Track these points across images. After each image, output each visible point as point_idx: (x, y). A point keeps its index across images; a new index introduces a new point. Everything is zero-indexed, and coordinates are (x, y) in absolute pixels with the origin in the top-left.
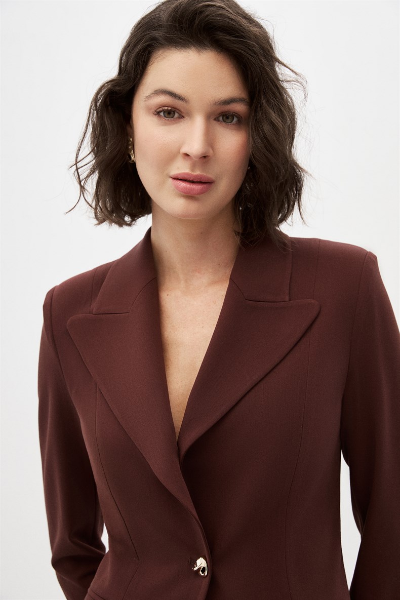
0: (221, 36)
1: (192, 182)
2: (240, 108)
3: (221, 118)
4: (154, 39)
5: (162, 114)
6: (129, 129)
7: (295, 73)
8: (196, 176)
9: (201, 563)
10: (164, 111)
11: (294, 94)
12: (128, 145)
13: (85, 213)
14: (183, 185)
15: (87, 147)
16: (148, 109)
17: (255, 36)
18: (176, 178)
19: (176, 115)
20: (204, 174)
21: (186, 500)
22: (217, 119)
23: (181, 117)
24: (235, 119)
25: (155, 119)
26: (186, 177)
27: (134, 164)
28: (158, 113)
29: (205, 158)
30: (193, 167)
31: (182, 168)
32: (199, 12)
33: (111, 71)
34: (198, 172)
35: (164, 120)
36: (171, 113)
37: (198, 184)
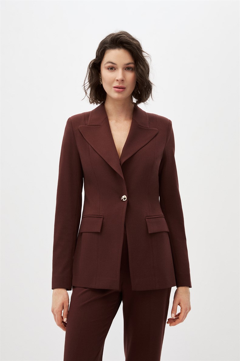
0: (125, 45)
1: (120, 88)
2: (132, 65)
3: (127, 69)
4: (106, 47)
5: (109, 69)
6: (100, 74)
7: (148, 54)
8: (120, 86)
9: (124, 196)
10: (110, 68)
12: (99, 79)
14: (117, 89)
16: (105, 68)
17: (135, 44)
18: (115, 87)
19: (114, 69)
20: (123, 85)
21: (123, 178)
22: (125, 69)
23: (115, 69)
24: (131, 69)
25: (107, 70)
26: (118, 87)
27: (102, 85)
28: (108, 69)
29: (123, 81)
30: (120, 83)
31: (116, 84)
32: (119, 38)
33: (94, 57)
34: (121, 85)
35: (110, 71)
36: (112, 68)
37: (121, 89)
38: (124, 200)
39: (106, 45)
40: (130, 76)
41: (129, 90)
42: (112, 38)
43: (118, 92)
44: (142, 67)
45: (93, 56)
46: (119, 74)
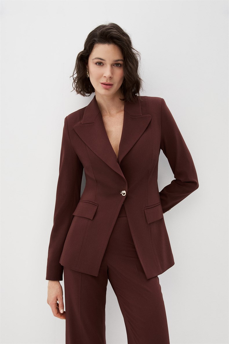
0: (116, 40)
1: (107, 85)
2: (121, 62)
3: (115, 65)
4: (95, 41)
5: (97, 64)
6: (87, 67)
7: (137, 51)
8: (108, 83)
10: (98, 63)
12: (87, 72)
16: (93, 62)
18: (102, 84)
19: (102, 64)
20: (110, 82)
23: (103, 65)
24: (119, 65)
25: (95, 65)
26: (105, 83)
29: (111, 78)
30: (107, 80)
31: (104, 80)
32: (109, 33)
35: (98, 66)
36: (100, 63)
40: (119, 73)
41: (117, 86)
42: (102, 31)
43: (106, 89)
44: (131, 64)
46: (107, 71)
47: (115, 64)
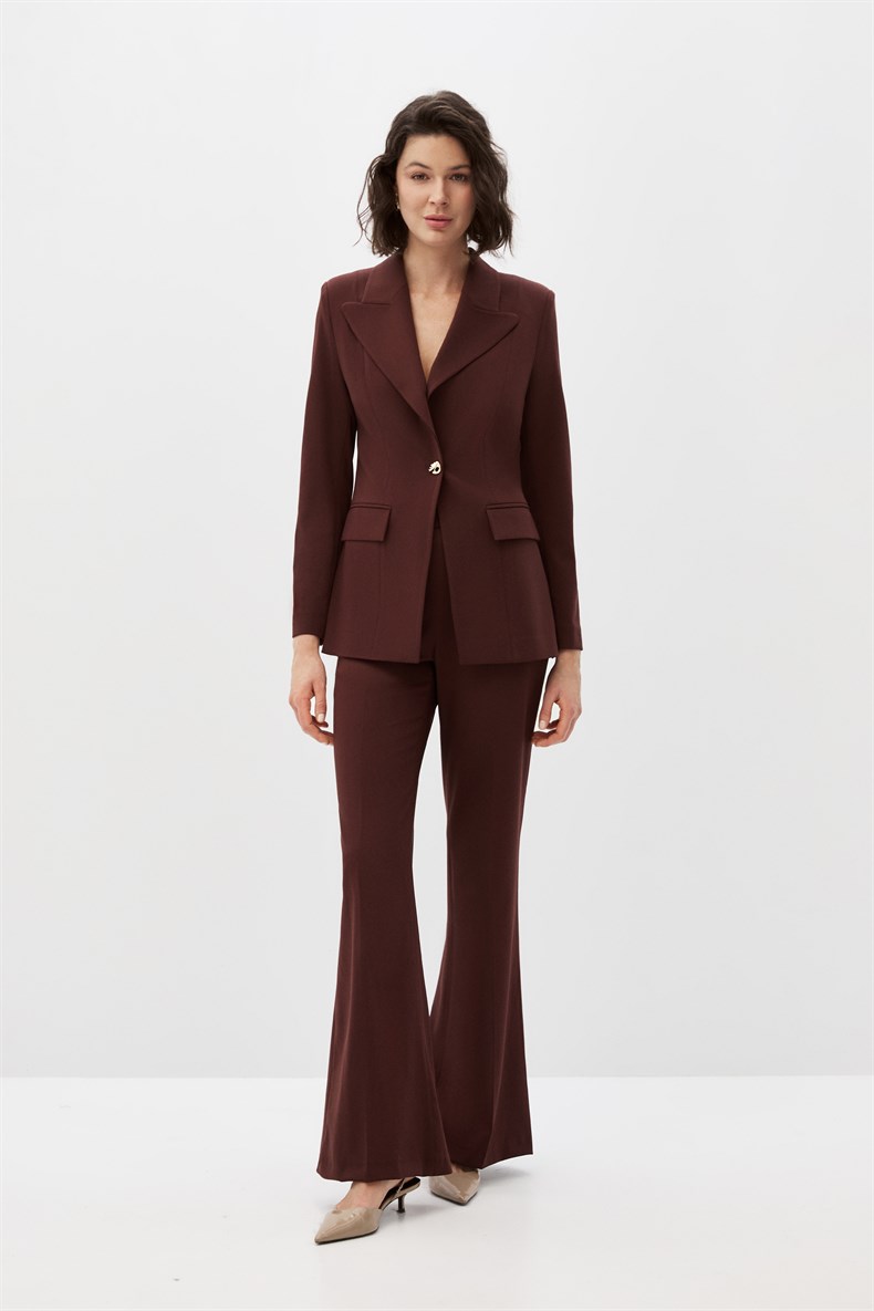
1: (437, 220)
2: (465, 171)
3: (454, 178)
4: (407, 130)
5: (416, 178)
8: (440, 216)
9: (436, 465)
10: (417, 176)
11: (501, 159)
13: (366, 243)
14: (432, 222)
15: (365, 203)
16: (406, 174)
17: (471, 126)
18: (427, 219)
19: (425, 178)
20: (445, 215)
21: (430, 425)
22: (451, 178)
23: (428, 178)
24: (463, 178)
25: (412, 181)
26: (434, 217)
27: (399, 211)
28: (413, 177)
29: (445, 205)
30: (438, 210)
31: (430, 211)
32: (436, 112)
33: (381, 150)
34: (441, 214)
35: (418, 182)
36: (421, 177)
37: (442, 222)
38: (434, 472)
39: (407, 126)
40: (461, 193)
41: (460, 223)
42: (420, 111)
43: (437, 229)
44: (485, 176)
45: (379, 149)
46: (435, 190)
47: (453, 176)
